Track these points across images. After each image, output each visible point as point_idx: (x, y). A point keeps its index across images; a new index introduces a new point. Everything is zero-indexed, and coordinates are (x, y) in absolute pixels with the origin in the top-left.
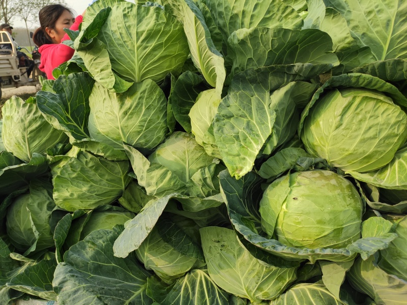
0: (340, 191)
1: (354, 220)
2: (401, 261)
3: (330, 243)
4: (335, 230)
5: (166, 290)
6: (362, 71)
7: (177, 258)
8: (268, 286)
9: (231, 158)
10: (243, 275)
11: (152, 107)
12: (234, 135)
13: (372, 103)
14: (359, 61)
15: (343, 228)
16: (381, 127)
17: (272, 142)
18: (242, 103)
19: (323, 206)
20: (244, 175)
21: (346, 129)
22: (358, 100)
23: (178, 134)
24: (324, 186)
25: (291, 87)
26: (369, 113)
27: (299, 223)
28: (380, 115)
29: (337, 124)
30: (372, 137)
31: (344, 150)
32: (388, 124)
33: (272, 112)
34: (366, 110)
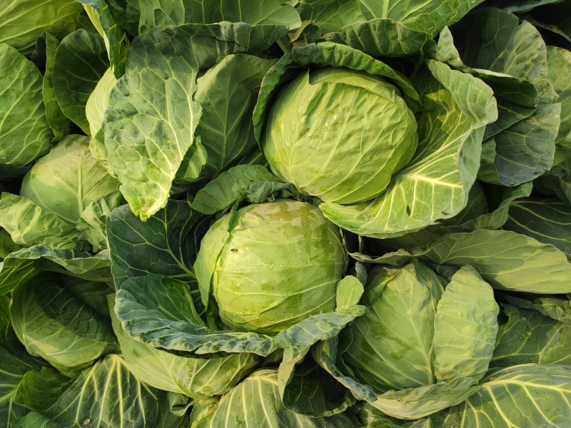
0: (302, 236)
1: (322, 281)
2: (385, 341)
3: (285, 318)
4: (289, 298)
5: (60, 388)
6: (338, 39)
7: (72, 341)
8: (209, 378)
9: (133, 184)
10: (170, 365)
11: (13, 94)
12: (136, 145)
13: (353, 95)
14: (340, 21)
15: (302, 295)
16: (367, 134)
17: (197, 159)
18: (148, 89)
19: (272, 263)
20: (153, 213)
21: (314, 137)
22: (331, 89)
23: (73, 140)
24: (279, 229)
25: (229, 64)
26: (348, 111)
27: (238, 289)
28: (366, 115)
29: (302, 127)
30: (352, 150)
31: (312, 170)
32: (377, 130)
33: (196, 107)
34: (344, 106)
